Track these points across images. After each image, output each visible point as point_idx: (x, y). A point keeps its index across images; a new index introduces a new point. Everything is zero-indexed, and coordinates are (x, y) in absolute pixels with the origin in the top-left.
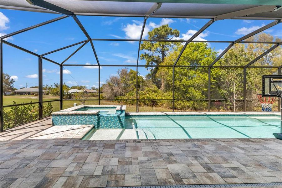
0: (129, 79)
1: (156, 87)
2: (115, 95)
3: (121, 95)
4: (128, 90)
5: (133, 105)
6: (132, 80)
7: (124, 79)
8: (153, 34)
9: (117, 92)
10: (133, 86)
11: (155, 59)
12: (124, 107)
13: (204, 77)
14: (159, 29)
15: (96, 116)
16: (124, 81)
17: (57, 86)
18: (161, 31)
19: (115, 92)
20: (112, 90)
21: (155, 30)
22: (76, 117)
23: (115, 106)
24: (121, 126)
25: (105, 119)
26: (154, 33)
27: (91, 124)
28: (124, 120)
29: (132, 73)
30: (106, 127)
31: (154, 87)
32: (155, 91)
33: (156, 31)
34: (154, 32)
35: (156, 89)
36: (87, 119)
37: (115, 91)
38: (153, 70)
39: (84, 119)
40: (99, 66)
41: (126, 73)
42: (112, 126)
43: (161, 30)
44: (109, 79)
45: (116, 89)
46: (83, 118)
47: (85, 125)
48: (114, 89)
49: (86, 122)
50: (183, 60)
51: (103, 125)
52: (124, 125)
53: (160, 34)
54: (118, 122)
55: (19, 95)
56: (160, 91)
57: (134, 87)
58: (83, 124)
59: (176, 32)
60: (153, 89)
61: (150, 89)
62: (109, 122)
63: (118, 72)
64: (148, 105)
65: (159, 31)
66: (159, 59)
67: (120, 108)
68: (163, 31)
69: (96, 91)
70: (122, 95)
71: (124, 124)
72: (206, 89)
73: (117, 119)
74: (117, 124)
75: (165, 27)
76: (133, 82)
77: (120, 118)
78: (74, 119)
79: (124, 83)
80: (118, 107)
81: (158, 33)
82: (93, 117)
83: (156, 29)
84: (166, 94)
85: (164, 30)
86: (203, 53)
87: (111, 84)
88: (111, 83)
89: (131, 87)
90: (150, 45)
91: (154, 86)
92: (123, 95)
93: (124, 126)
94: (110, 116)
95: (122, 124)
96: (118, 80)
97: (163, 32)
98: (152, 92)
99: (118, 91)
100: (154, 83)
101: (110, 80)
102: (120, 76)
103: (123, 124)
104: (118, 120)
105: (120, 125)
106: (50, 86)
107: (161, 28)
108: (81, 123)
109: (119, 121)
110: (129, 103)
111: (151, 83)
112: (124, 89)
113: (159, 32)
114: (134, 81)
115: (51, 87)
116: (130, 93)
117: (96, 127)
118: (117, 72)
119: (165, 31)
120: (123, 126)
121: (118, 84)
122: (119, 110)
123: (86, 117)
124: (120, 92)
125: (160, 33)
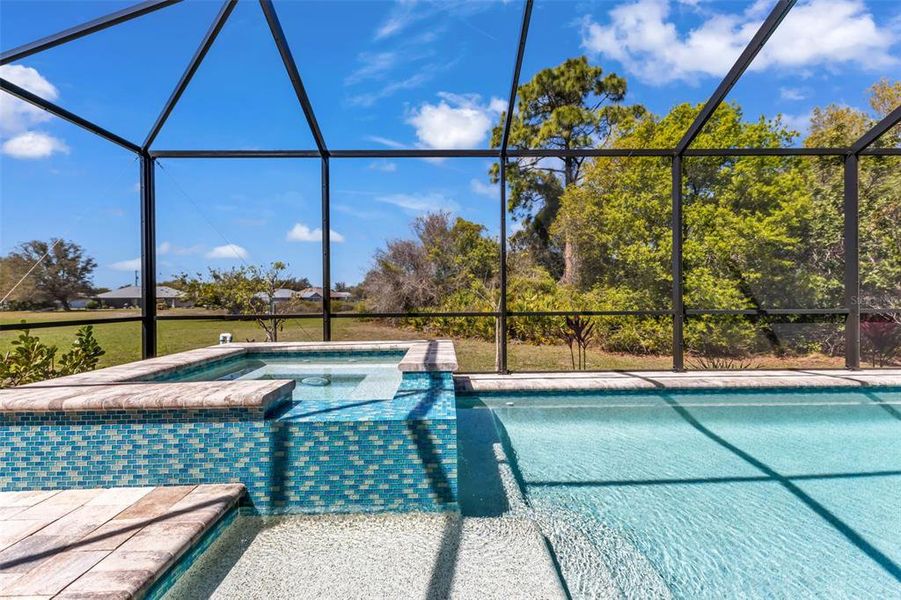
0: (455, 249)
1: (547, 274)
2: (407, 305)
3: (425, 304)
4: (449, 285)
5: (468, 337)
6: (463, 251)
7: (435, 250)
8: (532, 92)
9: (413, 292)
10: (466, 271)
11: (540, 182)
12: (447, 354)
13: (751, 227)
14: (556, 73)
15: (259, 425)
16: (437, 255)
17: (216, 277)
18: (562, 79)
19: (406, 292)
20: (398, 285)
21: (540, 77)
22: (113, 433)
23: (401, 345)
24: (434, 487)
25: (319, 443)
26: (537, 87)
27: (224, 478)
28: (453, 446)
29: (463, 229)
30: (329, 497)
31: (541, 275)
32: (546, 290)
33: (545, 79)
34: (538, 82)
35: (549, 281)
36: (195, 443)
37: (405, 289)
38: (533, 220)
39: (173, 440)
40: (325, 155)
41: (443, 231)
42: (368, 492)
43: (562, 74)
44: (385, 249)
45: (410, 282)
46: (168, 434)
47: (182, 482)
48: (403, 283)
49: (187, 467)
50: (658, 166)
51: (307, 486)
52: (454, 484)
53: (558, 89)
54: (415, 459)
55: (111, 308)
56: (561, 288)
57: (471, 276)
58: (163, 481)
59: (615, 81)
60: (536, 280)
61: (528, 280)
62: (352, 467)
63: (417, 226)
64: (524, 339)
65: (555, 78)
66: (553, 180)
67: (422, 356)
68: (569, 79)
69: (348, 294)
70: (429, 302)
71: (453, 475)
72: (759, 275)
73: (404, 442)
74: (403, 476)
75: (577, 63)
76: (466, 258)
77: (427, 432)
78: (107, 448)
79: (435, 261)
80: (416, 353)
81: (554, 88)
82: (236, 431)
83: (545, 72)
84: (589, 296)
85: (572, 74)
86: (736, 135)
87: (394, 267)
88: (393, 264)
89: (460, 277)
90: (524, 130)
91: (540, 270)
92: (433, 304)
93: (455, 492)
94: (358, 424)
95: (437, 477)
96: (416, 253)
97: (569, 83)
98: (534, 293)
99: (417, 289)
100: (541, 261)
101: (390, 253)
102: (421, 237)
103: (446, 480)
104: (412, 447)
105: (425, 484)
106: (197, 278)
107: (563, 68)
108: (153, 473)
109: (421, 456)
110: (456, 329)
111: (529, 261)
112: (437, 284)
113: (555, 83)
114: (471, 254)
115: (200, 282)
116: (457, 295)
117: (261, 496)
118: (412, 226)
119: (578, 79)
120: (448, 490)
121: (416, 267)
122: (422, 369)
123: (186, 428)
124: (423, 293)
125: (559, 85)
